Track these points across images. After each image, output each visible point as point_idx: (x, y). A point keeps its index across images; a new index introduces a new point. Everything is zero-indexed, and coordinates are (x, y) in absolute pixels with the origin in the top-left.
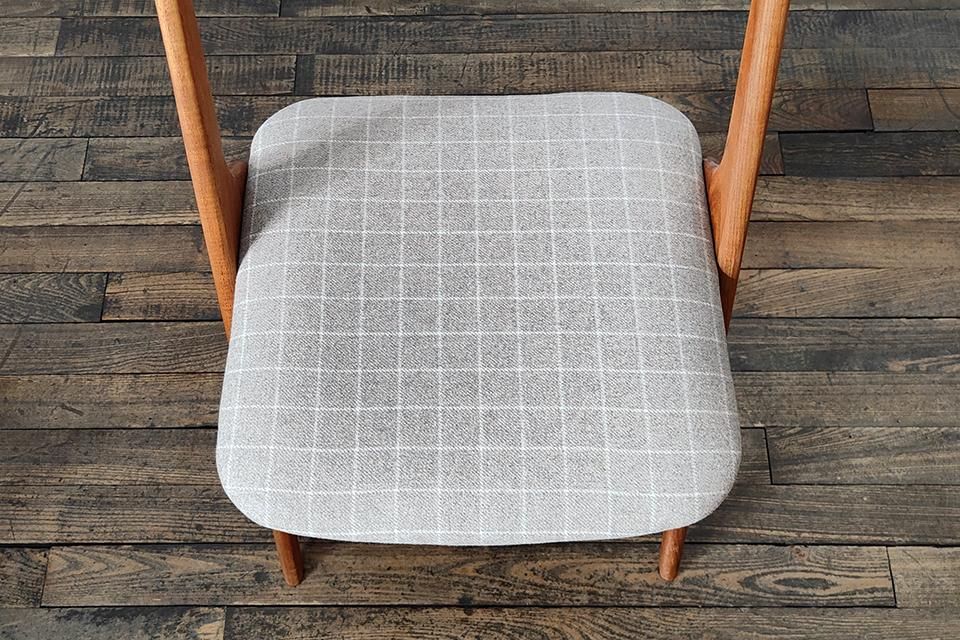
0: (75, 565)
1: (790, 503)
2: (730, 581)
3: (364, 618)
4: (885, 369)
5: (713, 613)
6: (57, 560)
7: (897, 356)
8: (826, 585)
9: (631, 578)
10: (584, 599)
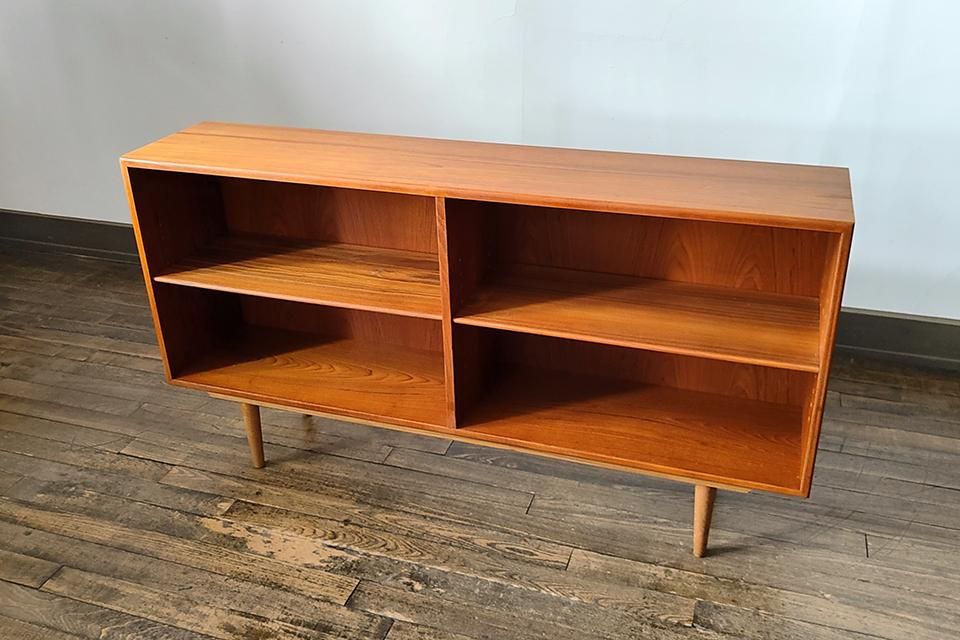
0: (182, 473)
1: (532, 523)
2: (483, 543)
3: (296, 515)
4: (611, 487)
5: (466, 551)
6: (175, 470)
7: (619, 484)
8: (532, 554)
9: (432, 531)
10: (405, 533)
